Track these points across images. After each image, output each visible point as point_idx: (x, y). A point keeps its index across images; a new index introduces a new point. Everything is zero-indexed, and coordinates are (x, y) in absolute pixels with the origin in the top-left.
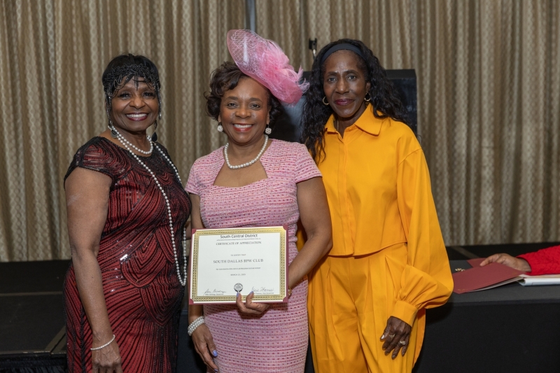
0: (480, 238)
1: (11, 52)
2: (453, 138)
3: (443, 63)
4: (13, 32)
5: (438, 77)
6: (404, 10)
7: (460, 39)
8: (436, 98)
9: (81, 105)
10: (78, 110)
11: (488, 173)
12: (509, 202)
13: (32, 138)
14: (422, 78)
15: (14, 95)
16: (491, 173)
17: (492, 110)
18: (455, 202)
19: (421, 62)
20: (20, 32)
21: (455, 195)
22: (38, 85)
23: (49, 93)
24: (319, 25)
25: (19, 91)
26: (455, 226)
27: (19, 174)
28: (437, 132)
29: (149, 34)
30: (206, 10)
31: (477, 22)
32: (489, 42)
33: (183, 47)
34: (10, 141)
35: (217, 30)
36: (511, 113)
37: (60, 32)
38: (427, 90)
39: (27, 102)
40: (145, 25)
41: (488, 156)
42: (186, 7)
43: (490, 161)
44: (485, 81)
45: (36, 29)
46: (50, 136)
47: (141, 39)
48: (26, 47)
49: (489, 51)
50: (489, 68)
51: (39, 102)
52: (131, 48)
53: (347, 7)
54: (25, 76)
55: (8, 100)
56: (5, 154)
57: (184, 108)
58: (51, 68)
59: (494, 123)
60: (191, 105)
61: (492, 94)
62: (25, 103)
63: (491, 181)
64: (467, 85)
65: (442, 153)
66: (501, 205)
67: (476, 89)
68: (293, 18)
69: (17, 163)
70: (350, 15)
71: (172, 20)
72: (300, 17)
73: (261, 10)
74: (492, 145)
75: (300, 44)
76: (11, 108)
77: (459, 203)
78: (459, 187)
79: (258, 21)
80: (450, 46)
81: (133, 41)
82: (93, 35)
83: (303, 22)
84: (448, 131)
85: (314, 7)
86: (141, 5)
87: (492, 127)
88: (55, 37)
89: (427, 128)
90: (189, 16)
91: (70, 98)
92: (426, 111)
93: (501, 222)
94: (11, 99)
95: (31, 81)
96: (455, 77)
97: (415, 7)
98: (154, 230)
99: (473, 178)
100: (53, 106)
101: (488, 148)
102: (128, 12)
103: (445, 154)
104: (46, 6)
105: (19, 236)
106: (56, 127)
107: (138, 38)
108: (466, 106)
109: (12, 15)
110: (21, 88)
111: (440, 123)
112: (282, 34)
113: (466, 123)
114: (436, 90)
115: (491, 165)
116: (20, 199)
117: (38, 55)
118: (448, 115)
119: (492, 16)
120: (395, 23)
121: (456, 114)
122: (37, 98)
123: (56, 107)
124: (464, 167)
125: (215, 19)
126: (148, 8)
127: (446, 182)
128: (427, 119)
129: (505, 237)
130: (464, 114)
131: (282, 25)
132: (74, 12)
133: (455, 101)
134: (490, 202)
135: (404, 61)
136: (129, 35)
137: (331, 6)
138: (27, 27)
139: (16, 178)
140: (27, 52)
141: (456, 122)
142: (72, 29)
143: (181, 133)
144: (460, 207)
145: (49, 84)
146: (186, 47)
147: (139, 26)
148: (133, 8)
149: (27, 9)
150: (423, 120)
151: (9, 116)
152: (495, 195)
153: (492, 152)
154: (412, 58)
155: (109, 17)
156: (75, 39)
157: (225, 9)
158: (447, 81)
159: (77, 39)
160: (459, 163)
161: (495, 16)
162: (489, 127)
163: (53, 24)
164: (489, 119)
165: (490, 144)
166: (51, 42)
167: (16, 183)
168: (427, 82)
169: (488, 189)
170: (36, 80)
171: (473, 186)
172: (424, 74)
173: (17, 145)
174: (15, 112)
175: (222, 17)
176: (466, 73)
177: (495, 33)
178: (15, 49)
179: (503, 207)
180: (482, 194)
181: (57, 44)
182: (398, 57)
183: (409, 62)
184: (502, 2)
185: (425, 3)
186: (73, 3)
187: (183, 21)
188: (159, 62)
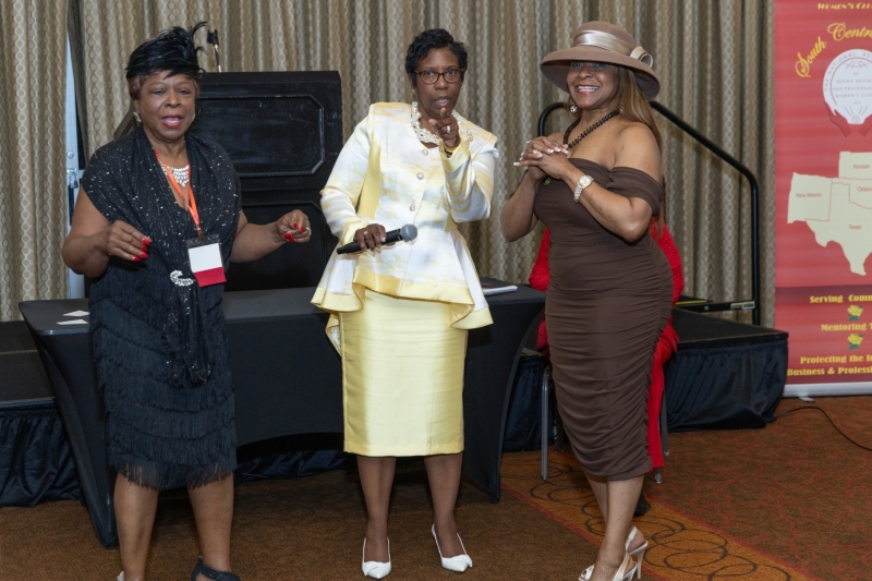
3: (339, 48)
7: (359, 16)
19: (308, 46)
32: (398, 22)
44: (393, 74)
49: (398, 33)
50: (398, 56)
64: (369, 79)
80: (346, 25)
177: (405, 10)
182: (278, 41)
183: (293, 48)
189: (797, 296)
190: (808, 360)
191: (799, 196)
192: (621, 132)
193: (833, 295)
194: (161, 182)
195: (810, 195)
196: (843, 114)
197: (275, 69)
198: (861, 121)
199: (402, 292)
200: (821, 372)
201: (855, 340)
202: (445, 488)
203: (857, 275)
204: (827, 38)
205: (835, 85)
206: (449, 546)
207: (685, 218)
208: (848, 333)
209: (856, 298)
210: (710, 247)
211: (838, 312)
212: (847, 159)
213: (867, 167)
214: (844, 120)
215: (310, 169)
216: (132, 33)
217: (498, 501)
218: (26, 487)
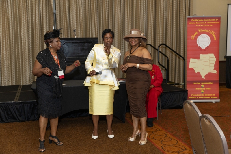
6: (95, 19)
9: (8, 43)
10: (7, 44)
14: (100, 37)
17: (118, 46)
19: (100, 33)
24: (73, 23)
29: (27, 24)
30: (43, 18)
31: (114, 23)
33: (36, 27)
35: (46, 23)
36: (123, 46)
37: (1, 23)
38: (101, 40)
40: (26, 21)
42: (37, 17)
44: (116, 38)
49: (117, 30)
50: (117, 35)
52: (22, 27)
53: (80, 18)
57: (37, 44)
60: (39, 43)
61: (118, 41)
68: (66, 20)
70: (81, 20)
71: (33, 20)
72: (68, 20)
73: (58, 18)
79: (57, 21)
82: (10, 24)
83: (69, 22)
85: (72, 18)
86: (24, 16)
90: (38, 19)
91: (4, 41)
93: (120, 74)
97: (98, 19)
107: (24, 25)
112: (64, 25)
125: (45, 20)
126: (26, 16)
131: (63, 22)
132: (5, 17)
136: (21, 24)
137: (76, 18)
142: (5, 22)
143: (36, 51)
147: (24, 22)
148: (22, 17)
155: (15, 19)
156: (6, 25)
157: (48, 17)
161: (118, 22)
175: (47, 20)
177: (118, 26)
182: (94, 32)
183: (97, 33)
184: (120, 18)
185: (101, 17)
186: (5, 15)
187: (36, 20)
188: (29, 31)
189: (192, 82)
190: (193, 95)
191: (191, 63)
192: (142, 49)
193: (198, 82)
194: (52, 59)
195: (194, 63)
196: (201, 47)
197: (93, 37)
198: (204, 48)
199: (100, 83)
200: (196, 97)
201: (203, 91)
202: (110, 121)
203: (203, 79)
204: (198, 32)
205: (199, 41)
206: (110, 133)
207: (173, 66)
208: (201, 90)
209: (203, 83)
210: (178, 72)
211: (199, 86)
212: (201, 56)
213: (205, 57)
214: (201, 48)
216: (66, 30)
217: (124, 123)
218: (35, 117)
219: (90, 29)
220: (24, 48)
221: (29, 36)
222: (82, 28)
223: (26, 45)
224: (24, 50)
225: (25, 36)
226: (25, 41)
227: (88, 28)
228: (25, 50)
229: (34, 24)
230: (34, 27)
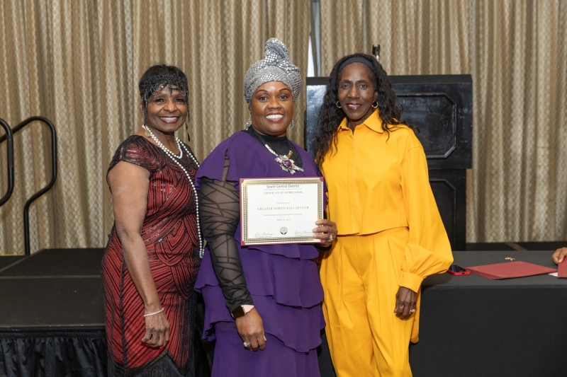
0: (534, 234)
1: (92, 53)
2: (509, 138)
3: (500, 65)
4: (95, 35)
5: (495, 79)
6: (463, 15)
7: (518, 43)
8: (493, 100)
11: (543, 172)
12: (564, 201)
13: (110, 133)
14: (479, 80)
15: (94, 93)
16: (546, 172)
17: (548, 112)
18: (510, 200)
19: (478, 65)
20: (101, 35)
21: (511, 193)
22: (116, 84)
23: (126, 92)
24: (381, 29)
25: (98, 90)
26: (510, 223)
27: (97, 167)
28: (493, 132)
29: (219, 37)
30: (274, 15)
31: (534, 27)
32: (546, 46)
33: (251, 49)
34: (90, 136)
35: (284, 33)
37: (138, 35)
38: (484, 92)
39: (106, 100)
40: (216, 29)
41: (543, 156)
42: (255, 12)
43: (545, 160)
44: (541, 83)
45: (115, 32)
46: (126, 131)
47: (212, 42)
48: (107, 49)
49: (546, 54)
50: (545, 71)
51: (117, 100)
52: (202, 50)
53: (407, 12)
54: (105, 76)
55: (88, 98)
56: (85, 148)
58: (128, 68)
59: (550, 124)
61: (548, 96)
62: (104, 101)
63: (545, 180)
64: (523, 87)
65: (499, 152)
66: (555, 204)
67: (532, 91)
68: (356, 22)
69: (96, 156)
70: (411, 20)
71: (241, 24)
72: (363, 22)
73: (326, 15)
74: (547, 145)
75: (362, 47)
76: (91, 105)
77: (514, 201)
78: (514, 185)
79: (323, 25)
80: (507, 49)
81: (205, 44)
82: (168, 38)
83: (365, 26)
84: (504, 131)
85: (376, 12)
86: (212, 10)
87: (548, 128)
88: (133, 39)
89: (483, 128)
90: (257, 21)
92: (483, 112)
93: (555, 219)
94: (91, 98)
95: (111, 80)
96: (512, 79)
97: (474, 12)
98: (182, 217)
99: (528, 177)
100: (130, 104)
101: (543, 148)
102: (201, 17)
103: (501, 154)
104: (125, 11)
105: (96, 224)
106: (132, 124)
107: (209, 41)
108: (522, 107)
109: (93, 19)
110: (101, 87)
111: (496, 124)
112: (345, 38)
113: (522, 123)
114: (493, 91)
115: (546, 164)
116: (97, 190)
117: (117, 57)
118: (504, 116)
119: (549, 21)
120: (454, 28)
121: (512, 115)
122: (116, 97)
123: (133, 104)
124: (519, 166)
125: (282, 23)
126: (219, 13)
127: (501, 180)
128: (483, 120)
129: (559, 235)
130: (520, 115)
131: (345, 30)
132: (151, 17)
133: (511, 103)
134: (544, 200)
135: (462, 64)
136: (201, 38)
137: (392, 11)
138: (108, 31)
139: (94, 171)
140: (107, 53)
141: (512, 123)
142: (148, 32)
144: (515, 204)
145: (126, 84)
146: (254, 49)
147: (210, 30)
148: (206, 13)
149: (108, 14)
150: (480, 120)
151: (89, 113)
152: (550, 193)
153: (547, 152)
154: (470, 60)
155: (183, 22)
156: (151, 42)
157: (292, 14)
158: (504, 83)
159: (154, 42)
160: (515, 162)
161: (552, 21)
162: (545, 128)
163: (131, 28)
164: (545, 120)
165: (545, 144)
166: (129, 44)
167: (95, 175)
168: (484, 84)
169: (543, 188)
170: (115, 80)
171: (528, 185)
172: (481, 76)
173: (96, 140)
174: (94, 109)
175: (289, 21)
176: (523, 75)
177: (552, 38)
178: (96, 51)
179: (558, 206)
180: (537, 192)
181: (135, 47)
182: (456, 61)
184: (559, 8)
185: (483, 8)
186: (151, 9)
187: (251, 25)
188: (228, 64)
215: (444, 154)
219: (444, 52)
220: (208, 119)
221: (229, 80)
222: (411, 47)
223: (214, 111)
224: (209, 128)
225: (211, 79)
226: (211, 95)
227: (434, 49)
228: (212, 128)
229: (244, 36)
230: (244, 47)
